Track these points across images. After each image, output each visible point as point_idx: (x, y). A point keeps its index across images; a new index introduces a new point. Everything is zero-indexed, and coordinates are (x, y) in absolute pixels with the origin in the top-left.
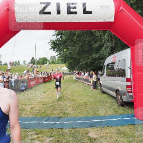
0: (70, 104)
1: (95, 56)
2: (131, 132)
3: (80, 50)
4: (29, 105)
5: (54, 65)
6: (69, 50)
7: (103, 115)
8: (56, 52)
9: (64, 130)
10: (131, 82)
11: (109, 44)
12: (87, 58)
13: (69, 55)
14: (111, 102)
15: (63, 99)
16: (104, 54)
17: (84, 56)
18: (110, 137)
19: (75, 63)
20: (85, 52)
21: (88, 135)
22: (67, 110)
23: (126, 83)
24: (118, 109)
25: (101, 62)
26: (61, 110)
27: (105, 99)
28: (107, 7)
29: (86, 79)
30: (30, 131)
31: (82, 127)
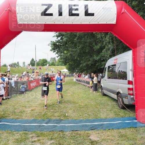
0: (71, 107)
1: (96, 58)
2: (133, 135)
3: (81, 52)
4: (29, 107)
5: (54, 67)
6: (69, 52)
7: (104, 118)
8: (56, 54)
9: (65, 133)
10: (132, 84)
11: (110, 46)
12: (87, 60)
13: (69, 57)
14: (112, 105)
15: (63, 101)
16: (105, 56)
17: (84, 58)
18: (112, 140)
19: (76, 65)
20: (86, 54)
21: (89, 138)
22: (68, 112)
23: (127, 85)
24: (119, 112)
25: (102, 64)
26: (62, 112)
27: (105, 102)
28: (109, 9)
29: (86, 82)
30: (30, 133)
31: (83, 130)
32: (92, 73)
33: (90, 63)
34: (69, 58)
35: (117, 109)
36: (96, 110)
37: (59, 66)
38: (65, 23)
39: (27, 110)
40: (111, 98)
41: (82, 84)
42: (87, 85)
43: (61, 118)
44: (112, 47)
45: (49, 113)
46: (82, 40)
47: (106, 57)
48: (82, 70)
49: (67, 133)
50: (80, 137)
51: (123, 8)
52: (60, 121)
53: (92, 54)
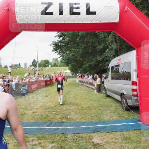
0: (73, 109)
2: (137, 137)
3: (84, 52)
4: (31, 109)
6: (72, 53)
7: (107, 120)
8: (58, 54)
9: (66, 136)
10: (136, 85)
12: (90, 60)
14: (115, 107)
15: (65, 103)
17: (87, 59)
18: (115, 143)
19: (78, 65)
20: (88, 54)
21: (92, 141)
22: (70, 114)
23: (131, 86)
24: (123, 114)
25: (105, 64)
26: (64, 114)
27: (109, 103)
28: (111, 7)
29: (89, 83)
30: (31, 136)
31: (85, 133)
32: (96, 73)
33: (93, 64)
34: (71, 58)
35: (121, 110)
36: (99, 112)
37: (61, 67)
38: (66, 22)
39: (28, 112)
40: (114, 100)
41: (85, 85)
42: (90, 86)
43: (64, 121)
44: (115, 47)
45: (51, 115)
46: (85, 40)
47: (109, 57)
48: (85, 71)
49: (69, 136)
50: (83, 140)
51: (126, 6)
52: (61, 124)
53: (95, 55)
